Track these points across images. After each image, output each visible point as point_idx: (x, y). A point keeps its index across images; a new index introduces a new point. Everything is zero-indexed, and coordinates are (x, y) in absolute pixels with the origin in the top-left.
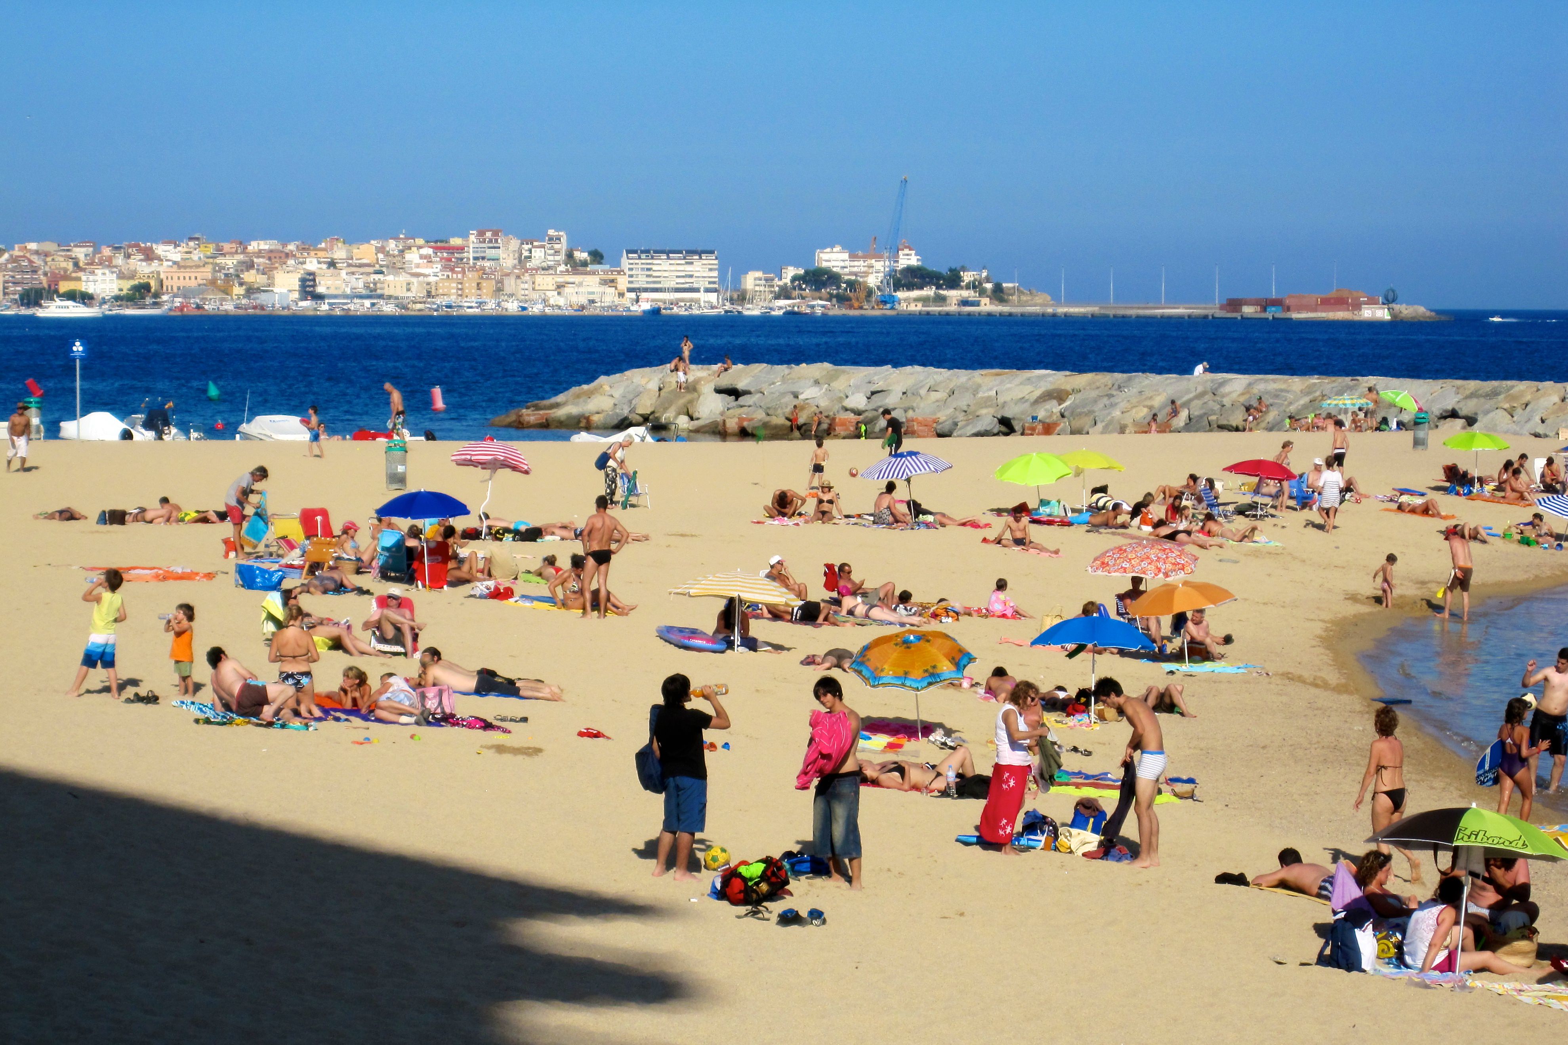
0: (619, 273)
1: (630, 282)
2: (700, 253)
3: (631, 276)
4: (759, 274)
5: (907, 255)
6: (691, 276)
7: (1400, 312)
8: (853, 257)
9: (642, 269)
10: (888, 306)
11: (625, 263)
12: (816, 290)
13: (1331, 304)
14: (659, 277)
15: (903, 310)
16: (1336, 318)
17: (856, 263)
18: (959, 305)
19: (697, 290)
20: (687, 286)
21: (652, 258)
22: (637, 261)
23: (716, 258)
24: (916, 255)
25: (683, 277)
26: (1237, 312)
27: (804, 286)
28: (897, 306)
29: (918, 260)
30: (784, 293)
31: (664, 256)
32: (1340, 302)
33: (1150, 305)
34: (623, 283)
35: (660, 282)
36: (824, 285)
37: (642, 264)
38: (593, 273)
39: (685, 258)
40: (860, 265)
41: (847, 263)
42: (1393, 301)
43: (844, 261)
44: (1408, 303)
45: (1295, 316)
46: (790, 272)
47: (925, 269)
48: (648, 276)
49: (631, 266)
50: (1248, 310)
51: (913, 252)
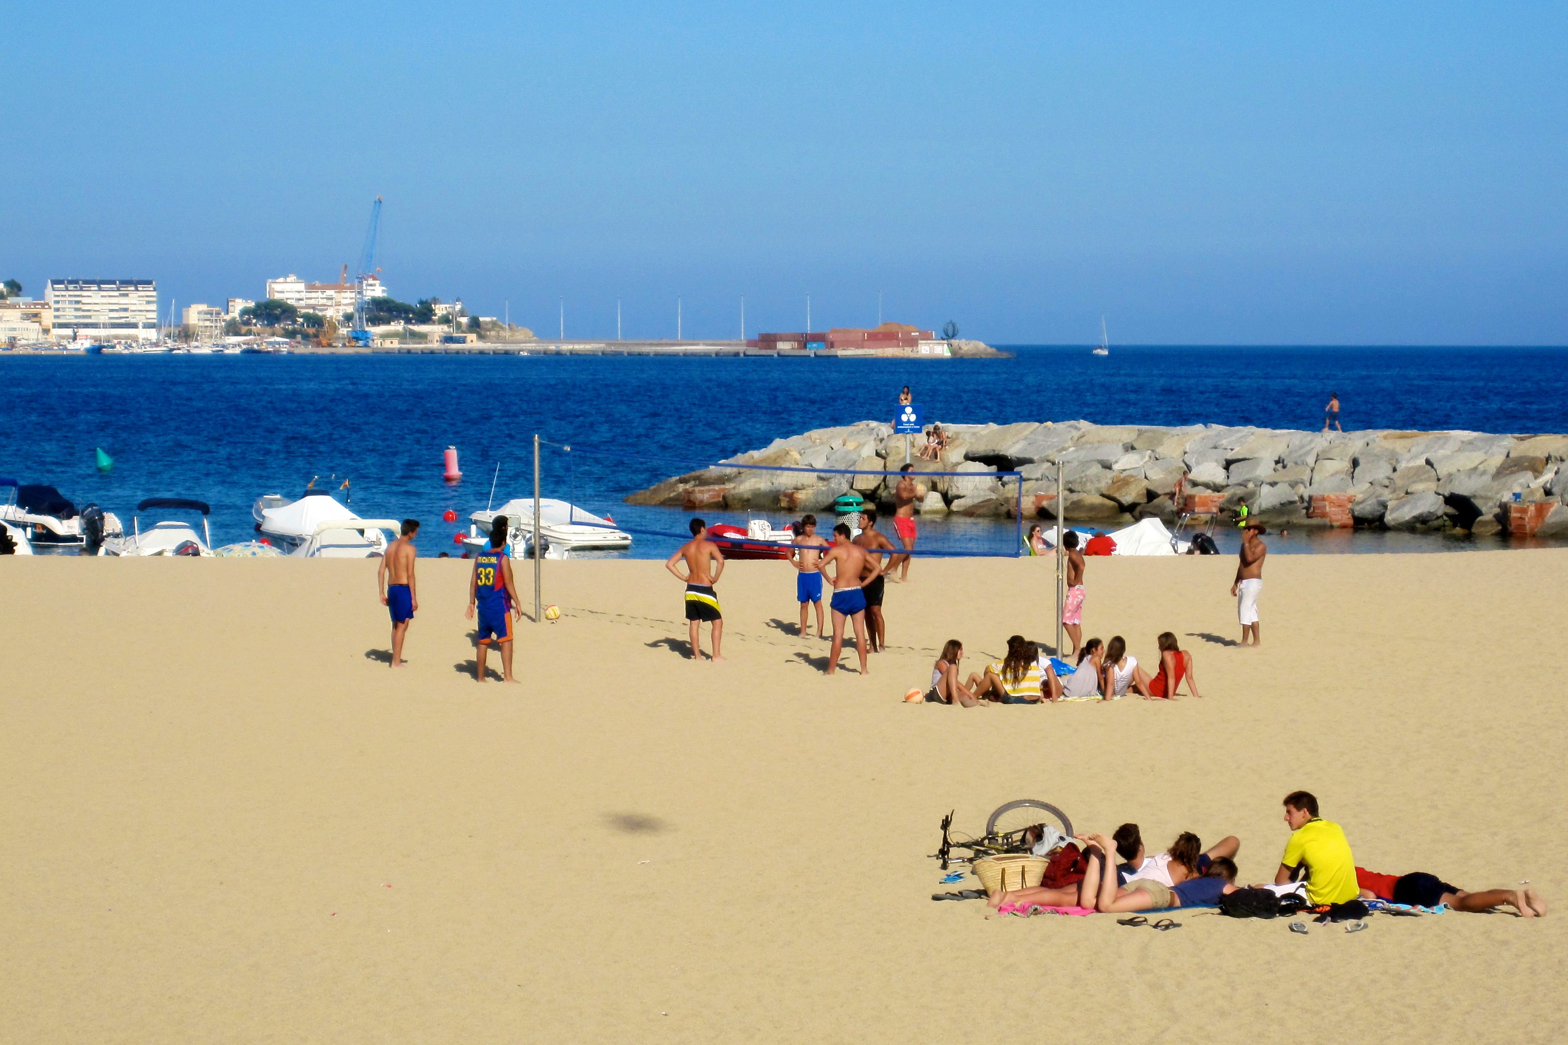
0: (43, 306)
1: (56, 317)
2: (136, 283)
3: (57, 310)
4: (203, 307)
5: (371, 285)
6: (126, 310)
7: (960, 348)
8: (310, 288)
9: (70, 302)
10: (361, 343)
11: (50, 294)
12: (268, 325)
13: (879, 340)
14: (89, 311)
15: (377, 348)
16: (885, 355)
17: (313, 295)
18: (441, 341)
19: (134, 326)
20: (123, 321)
21: (81, 290)
22: (63, 293)
23: (155, 290)
24: (381, 285)
25: (116, 310)
26: (770, 348)
27: (254, 321)
28: (370, 343)
29: (383, 291)
30: (232, 329)
31: (94, 287)
32: (888, 337)
33: (664, 341)
34: (48, 316)
35: (90, 317)
36: (277, 319)
37: (70, 296)
38: (13, 306)
39: (118, 290)
40: (318, 297)
41: (303, 295)
42: (954, 336)
43: (299, 292)
44: (969, 338)
45: (840, 353)
46: (238, 306)
47: (393, 302)
48: (77, 310)
49: (57, 299)
50: (784, 347)
51: (377, 282)
